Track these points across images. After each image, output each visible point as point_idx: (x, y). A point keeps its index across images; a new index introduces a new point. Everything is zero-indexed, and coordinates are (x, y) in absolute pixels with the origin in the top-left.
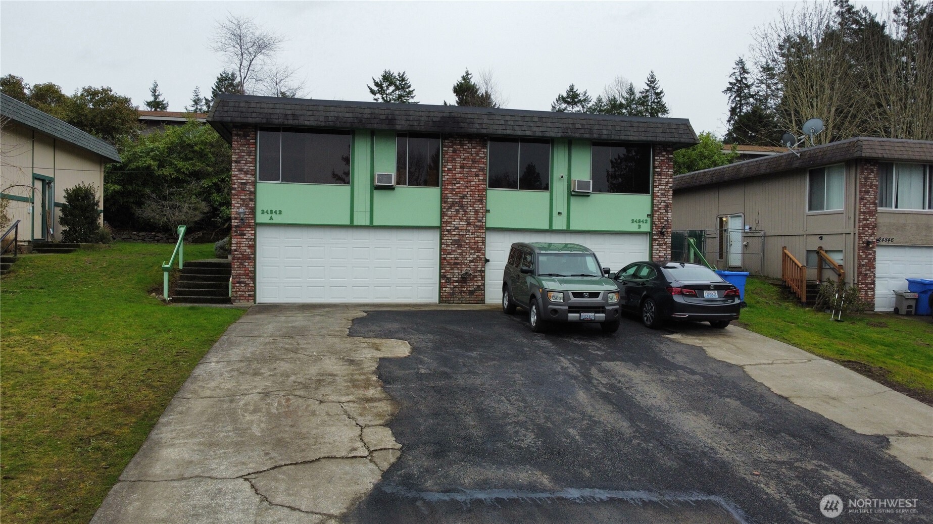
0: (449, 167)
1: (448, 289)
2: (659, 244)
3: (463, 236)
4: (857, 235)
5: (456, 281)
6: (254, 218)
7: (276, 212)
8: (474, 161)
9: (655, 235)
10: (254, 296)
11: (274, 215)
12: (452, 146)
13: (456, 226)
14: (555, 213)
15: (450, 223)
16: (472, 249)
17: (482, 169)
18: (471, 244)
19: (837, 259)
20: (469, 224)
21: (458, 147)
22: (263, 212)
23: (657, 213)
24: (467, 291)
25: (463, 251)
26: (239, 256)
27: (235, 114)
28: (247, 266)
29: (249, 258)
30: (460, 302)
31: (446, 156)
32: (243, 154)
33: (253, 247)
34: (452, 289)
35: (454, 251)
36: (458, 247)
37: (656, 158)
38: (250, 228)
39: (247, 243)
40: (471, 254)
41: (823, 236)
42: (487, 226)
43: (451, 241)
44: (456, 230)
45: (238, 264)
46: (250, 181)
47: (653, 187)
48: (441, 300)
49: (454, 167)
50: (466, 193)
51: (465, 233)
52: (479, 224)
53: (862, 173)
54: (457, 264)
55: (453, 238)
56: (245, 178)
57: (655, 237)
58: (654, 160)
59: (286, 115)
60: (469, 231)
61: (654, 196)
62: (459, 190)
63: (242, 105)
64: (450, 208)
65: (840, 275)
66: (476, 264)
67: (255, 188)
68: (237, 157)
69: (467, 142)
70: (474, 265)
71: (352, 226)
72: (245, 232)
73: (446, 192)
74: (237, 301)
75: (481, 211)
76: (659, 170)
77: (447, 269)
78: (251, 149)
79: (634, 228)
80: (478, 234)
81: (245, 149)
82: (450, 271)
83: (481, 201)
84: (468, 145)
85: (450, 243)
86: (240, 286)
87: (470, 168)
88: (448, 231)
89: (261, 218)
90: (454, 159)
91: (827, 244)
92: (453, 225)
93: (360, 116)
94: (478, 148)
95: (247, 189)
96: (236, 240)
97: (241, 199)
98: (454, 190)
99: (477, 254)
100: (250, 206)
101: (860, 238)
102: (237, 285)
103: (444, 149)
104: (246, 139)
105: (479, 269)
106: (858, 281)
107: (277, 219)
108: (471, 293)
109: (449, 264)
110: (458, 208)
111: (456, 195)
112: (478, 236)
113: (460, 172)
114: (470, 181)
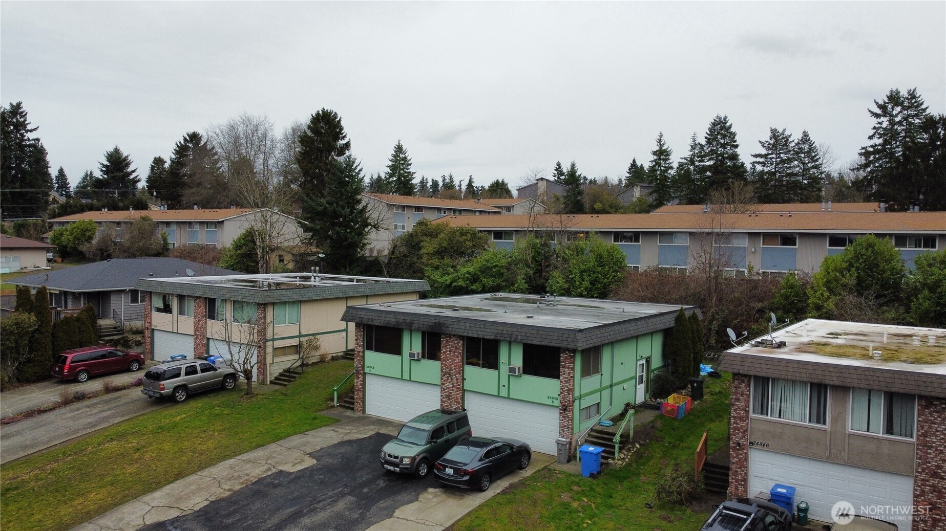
0: (444, 350)
2: (564, 417)
3: (451, 393)
6: (364, 370)
7: (372, 367)
8: (456, 349)
10: (365, 411)
12: (445, 339)
13: (447, 386)
14: (501, 386)
15: (445, 384)
17: (459, 353)
18: (455, 398)
20: (453, 386)
21: (448, 339)
22: (367, 367)
23: (562, 394)
25: (451, 402)
26: (358, 389)
27: (351, 318)
28: (360, 395)
29: (361, 391)
31: (443, 344)
32: (358, 336)
33: (364, 385)
36: (448, 399)
38: (362, 375)
39: (360, 382)
40: (455, 405)
42: (465, 389)
45: (358, 393)
46: (361, 351)
47: (560, 376)
49: (446, 351)
50: (452, 367)
55: (447, 393)
56: (359, 349)
57: (561, 411)
58: (560, 356)
59: (369, 319)
60: (454, 390)
61: (561, 381)
62: (449, 365)
63: (354, 313)
64: (445, 375)
67: (364, 354)
71: (402, 379)
72: (360, 377)
73: (443, 366)
74: (356, 412)
76: (564, 363)
78: (362, 334)
79: (549, 402)
81: (359, 333)
83: (461, 373)
84: (453, 338)
87: (454, 352)
88: (444, 388)
89: (367, 370)
90: (446, 346)
93: (398, 320)
94: (458, 340)
95: (360, 355)
96: (356, 380)
97: (359, 359)
98: (446, 364)
99: (458, 405)
100: (362, 363)
102: (357, 403)
103: (442, 340)
104: (360, 328)
107: (373, 371)
110: (448, 376)
111: (448, 368)
113: (449, 354)
114: (454, 360)
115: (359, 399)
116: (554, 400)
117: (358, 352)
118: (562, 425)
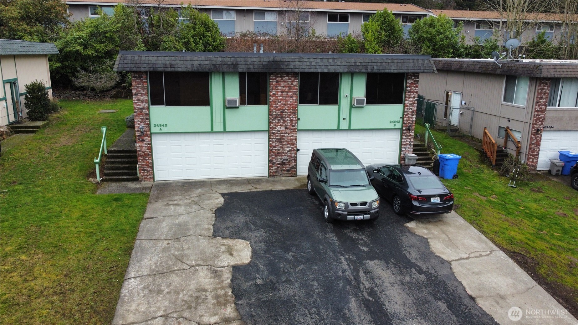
0: (273, 92)
1: (273, 169)
2: (407, 136)
3: (283, 136)
4: (531, 124)
5: (279, 164)
6: (150, 130)
7: (163, 125)
8: (290, 88)
9: (404, 130)
10: (154, 178)
11: (162, 127)
12: (275, 79)
13: (278, 130)
14: (341, 119)
15: (275, 128)
16: (288, 144)
17: (294, 93)
18: (288, 141)
19: (517, 136)
20: (286, 128)
21: (279, 79)
22: (155, 126)
23: (407, 117)
24: (286, 170)
25: (283, 145)
26: (142, 154)
27: (132, 65)
28: (147, 160)
29: (149, 155)
30: (281, 176)
31: (272, 85)
32: (139, 89)
33: (150, 148)
34: (276, 169)
35: (277, 146)
36: (280, 143)
37: (408, 81)
38: (148, 136)
39: (146, 146)
40: (288, 147)
41: (511, 120)
42: (298, 129)
43: (275, 139)
44: (279, 133)
45: (142, 159)
46: (145, 107)
47: (405, 100)
48: (270, 175)
49: (277, 92)
50: (285, 109)
51: (284, 134)
52: (293, 128)
53: (540, 85)
54: (278, 153)
55: (276, 138)
56: (142, 105)
57: (404, 132)
58: (407, 83)
59: (166, 64)
60: (287, 133)
61: (405, 106)
62: (280, 107)
63: (136, 58)
64: (275, 119)
65: (518, 148)
66: (291, 153)
67: (149, 111)
68: (135, 91)
69: (285, 76)
70: (290, 154)
71: (212, 132)
72: (145, 139)
73: (272, 109)
74: (143, 181)
75: (294, 120)
76: (410, 89)
77: (273, 156)
78: (144, 86)
79: (391, 126)
80: (292, 134)
81: (140, 86)
82: (275, 158)
83: (294, 114)
84: (286, 77)
85: (274, 141)
86: (144, 172)
87: (287, 92)
88: (273, 133)
89: (154, 130)
90: (277, 87)
91: (512, 125)
92: (276, 130)
93: (214, 63)
94: (292, 79)
95: (144, 112)
96: (139, 144)
97: (141, 119)
98: (277, 107)
99: (292, 147)
100: (147, 122)
101: (533, 127)
102: (142, 172)
103: (271, 81)
104: (140, 79)
105: (293, 156)
106: (529, 153)
107: (164, 130)
108: (288, 171)
109: (274, 153)
110: (279, 118)
111: (278, 110)
112: (292, 136)
113: (281, 96)
114: (287, 101)
115: (147, 165)
116: (396, 123)
117: (140, 109)
118: (405, 144)
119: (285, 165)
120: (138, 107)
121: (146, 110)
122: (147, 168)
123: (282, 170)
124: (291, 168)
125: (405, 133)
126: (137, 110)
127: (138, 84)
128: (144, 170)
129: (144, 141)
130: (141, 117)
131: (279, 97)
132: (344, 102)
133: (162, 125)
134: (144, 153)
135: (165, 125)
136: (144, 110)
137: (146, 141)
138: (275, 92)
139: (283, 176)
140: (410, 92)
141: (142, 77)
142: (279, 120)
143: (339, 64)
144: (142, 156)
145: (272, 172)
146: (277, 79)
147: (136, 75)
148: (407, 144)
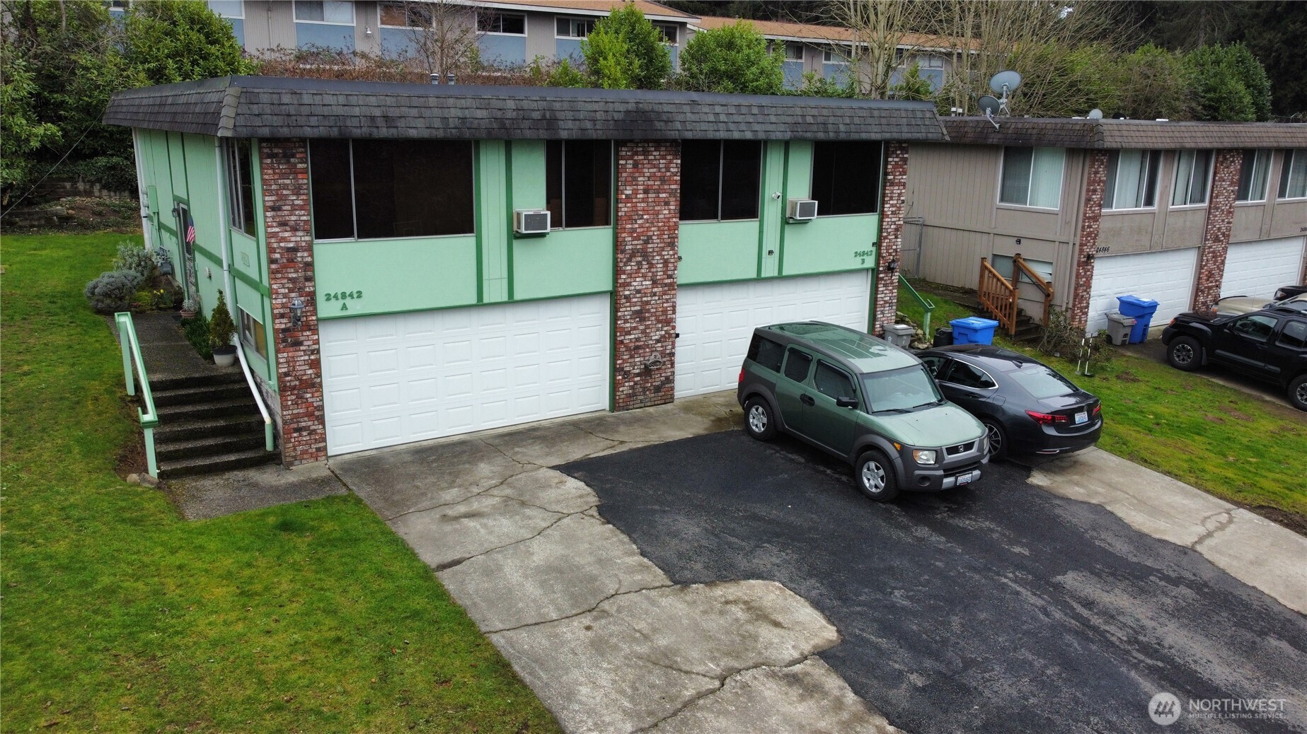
0: (627, 192)
1: (625, 389)
2: (885, 285)
3: (648, 303)
4: (1077, 247)
5: (638, 375)
6: (315, 312)
7: (351, 295)
8: (663, 180)
9: (881, 272)
10: (325, 448)
11: (348, 301)
12: (631, 158)
13: (638, 288)
14: (765, 252)
15: (629, 284)
16: (659, 321)
17: (672, 193)
18: (658, 314)
19: (1043, 272)
20: (655, 282)
21: (641, 157)
22: (328, 297)
23: (886, 241)
24: (652, 388)
25: (647, 327)
26: (293, 384)
27: (277, 121)
28: (310, 400)
29: (313, 385)
30: (642, 405)
31: (624, 175)
32: (285, 192)
33: (316, 364)
34: (632, 387)
35: (635, 328)
36: (640, 321)
37: (890, 159)
38: (310, 330)
39: (307, 358)
40: (658, 330)
41: (1022, 240)
42: (678, 283)
43: (630, 313)
44: (638, 295)
45: (294, 397)
46: (304, 244)
47: (883, 203)
48: (615, 405)
49: (635, 192)
50: (651, 233)
51: (649, 299)
52: (669, 281)
53: (1092, 166)
54: (637, 348)
55: (633, 309)
56: (293, 239)
57: (881, 275)
58: (886, 163)
59: (373, 118)
60: (655, 294)
61: (882, 216)
62: (642, 230)
63: (286, 99)
64: (629, 260)
65: (1048, 295)
66: (664, 344)
67: (312, 256)
68: (273, 198)
69: (653, 149)
70: (662, 346)
71: (481, 305)
72: (302, 338)
73: (623, 235)
74: (297, 462)
75: (672, 260)
76: (892, 177)
77: (625, 357)
78: (301, 181)
79: (856, 264)
80: (667, 297)
81: (288, 182)
82: (630, 361)
83: (672, 245)
84: (655, 153)
85: (628, 317)
86: (301, 436)
87: (658, 192)
88: (627, 297)
89: (326, 309)
90: (635, 179)
91: (1026, 250)
92: (633, 288)
93: (499, 114)
94: (669, 157)
95: (299, 259)
96: (285, 355)
97: (290, 279)
98: (634, 230)
99: (665, 329)
100: (307, 289)
101: (1081, 251)
102: (295, 435)
103: (621, 162)
104: (288, 162)
105: (668, 351)
106: (1074, 305)
107: (355, 307)
108: (658, 389)
109: (628, 349)
110: (640, 259)
111: (638, 238)
112: (667, 301)
113: (643, 200)
114: (658, 213)
115: (310, 415)
116: (865, 257)
117: (289, 250)
118: (882, 302)
119: (651, 376)
120: (282, 245)
121: (306, 254)
122: (310, 423)
123: (645, 389)
124: (663, 383)
125: (882, 279)
126: (277, 256)
127: (283, 176)
128: (299, 430)
129: (301, 344)
130: (290, 276)
131: (639, 205)
132: (771, 212)
133: (348, 293)
134: (300, 380)
135: (355, 295)
136: (299, 254)
137: (306, 343)
138: (630, 192)
139: (647, 404)
140: (892, 184)
141: (293, 156)
142: (639, 263)
143: (773, 119)
144: (294, 388)
145: (623, 396)
146: (636, 158)
147: (276, 151)
148: (886, 302)
